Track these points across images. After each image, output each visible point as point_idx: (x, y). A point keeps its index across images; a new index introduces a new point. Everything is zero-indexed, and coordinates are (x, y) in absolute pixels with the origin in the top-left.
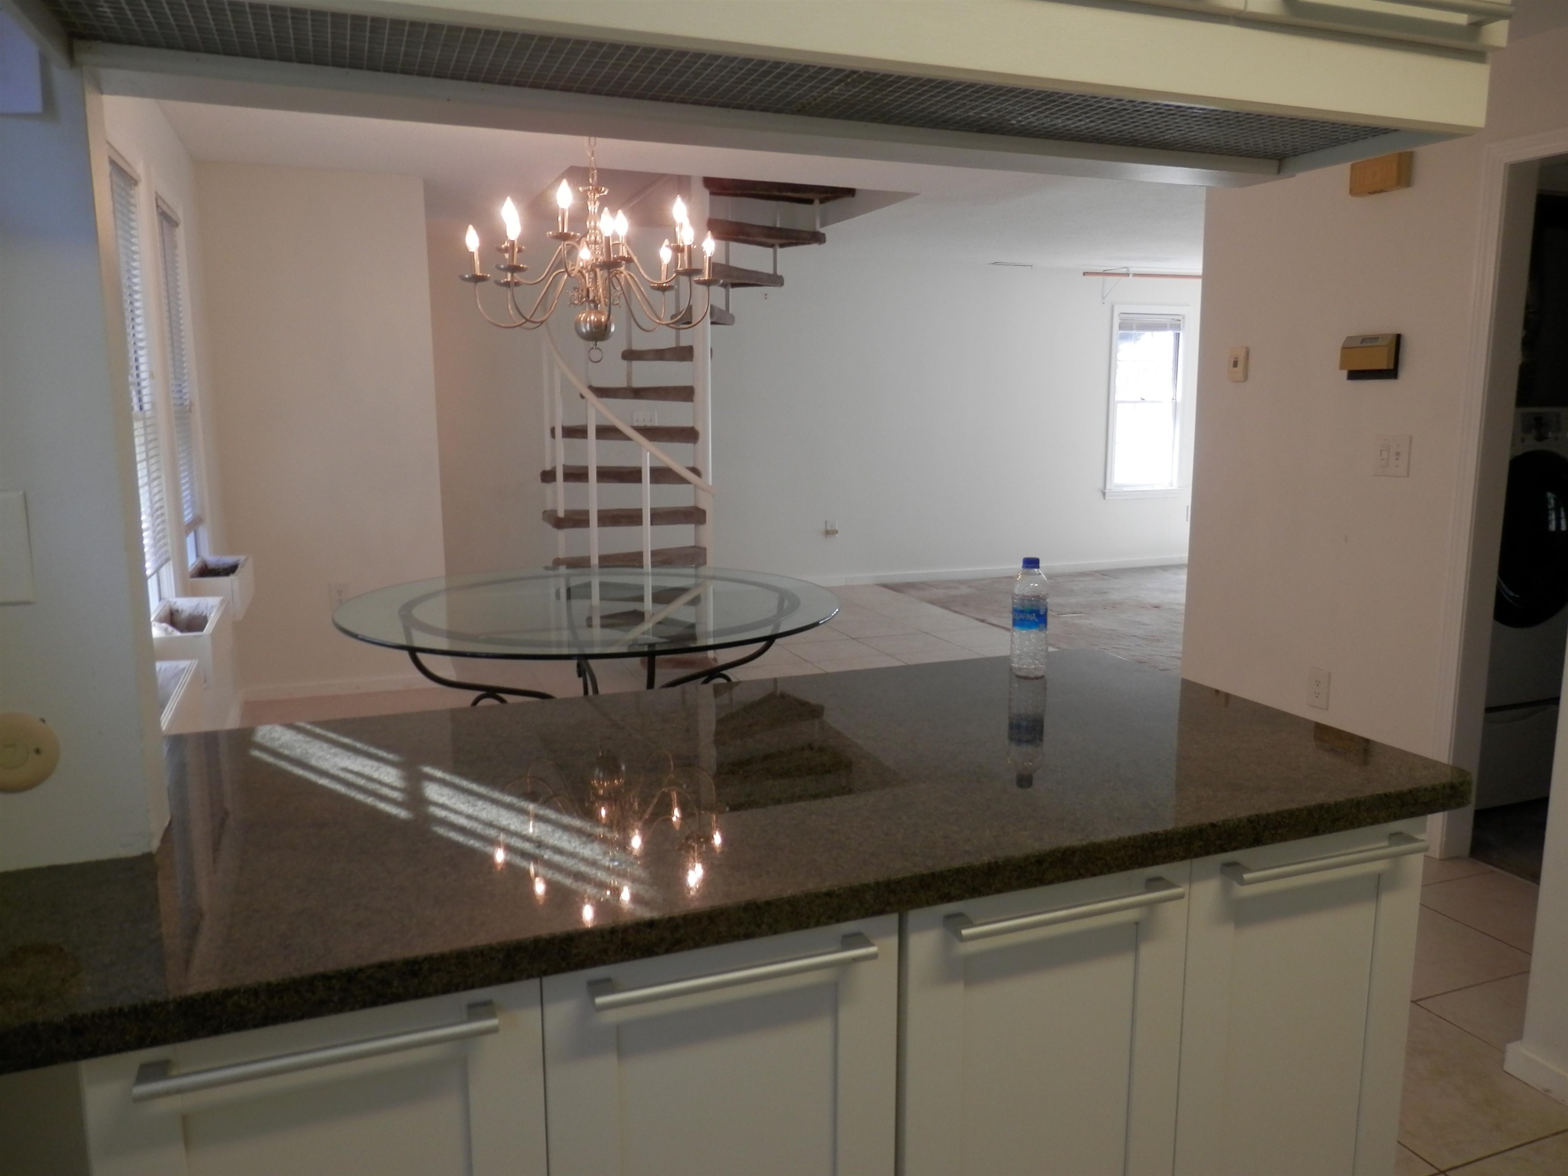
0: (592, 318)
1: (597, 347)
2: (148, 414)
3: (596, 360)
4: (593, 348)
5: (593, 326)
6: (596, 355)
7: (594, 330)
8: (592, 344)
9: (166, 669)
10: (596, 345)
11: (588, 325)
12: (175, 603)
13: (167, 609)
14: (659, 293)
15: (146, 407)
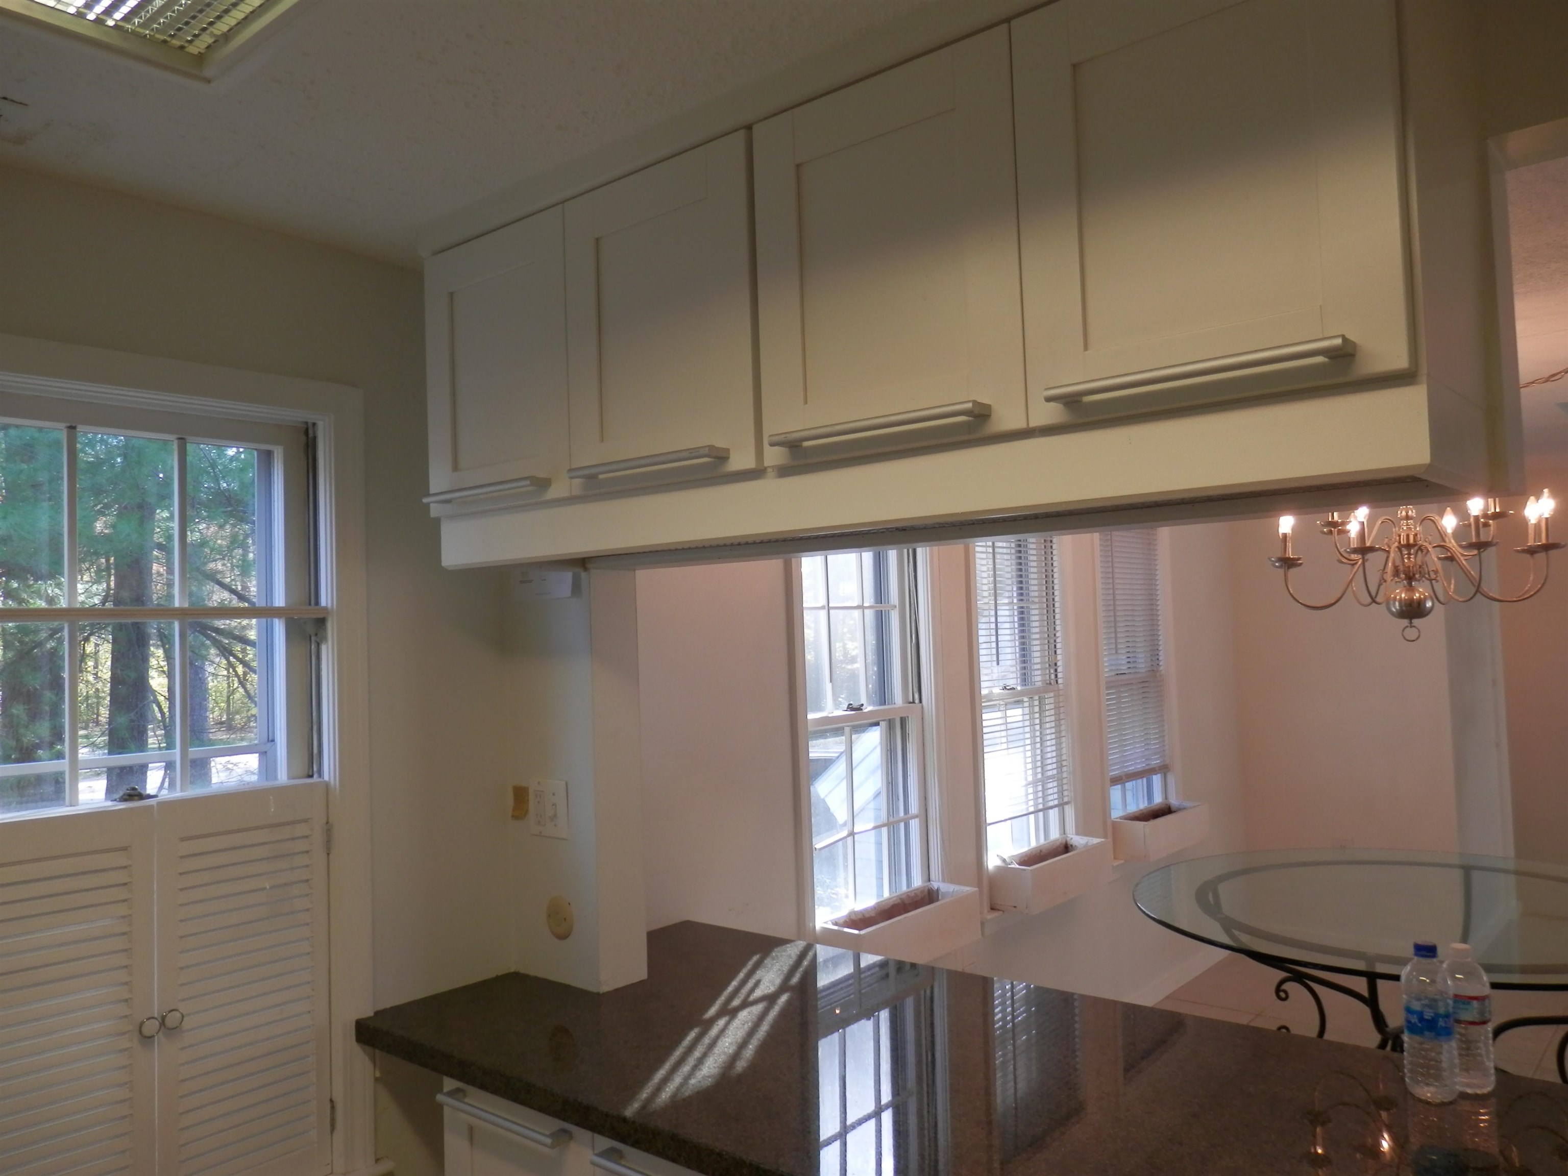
0: (1403, 595)
1: (1413, 625)
2: (1061, 686)
3: (1409, 639)
4: (1407, 627)
5: (1403, 604)
6: (1411, 633)
7: (1404, 608)
8: (1405, 622)
9: (957, 891)
10: (1411, 623)
11: (1397, 604)
12: (1072, 839)
13: (1064, 842)
14: (1527, 556)
15: (1060, 681)
